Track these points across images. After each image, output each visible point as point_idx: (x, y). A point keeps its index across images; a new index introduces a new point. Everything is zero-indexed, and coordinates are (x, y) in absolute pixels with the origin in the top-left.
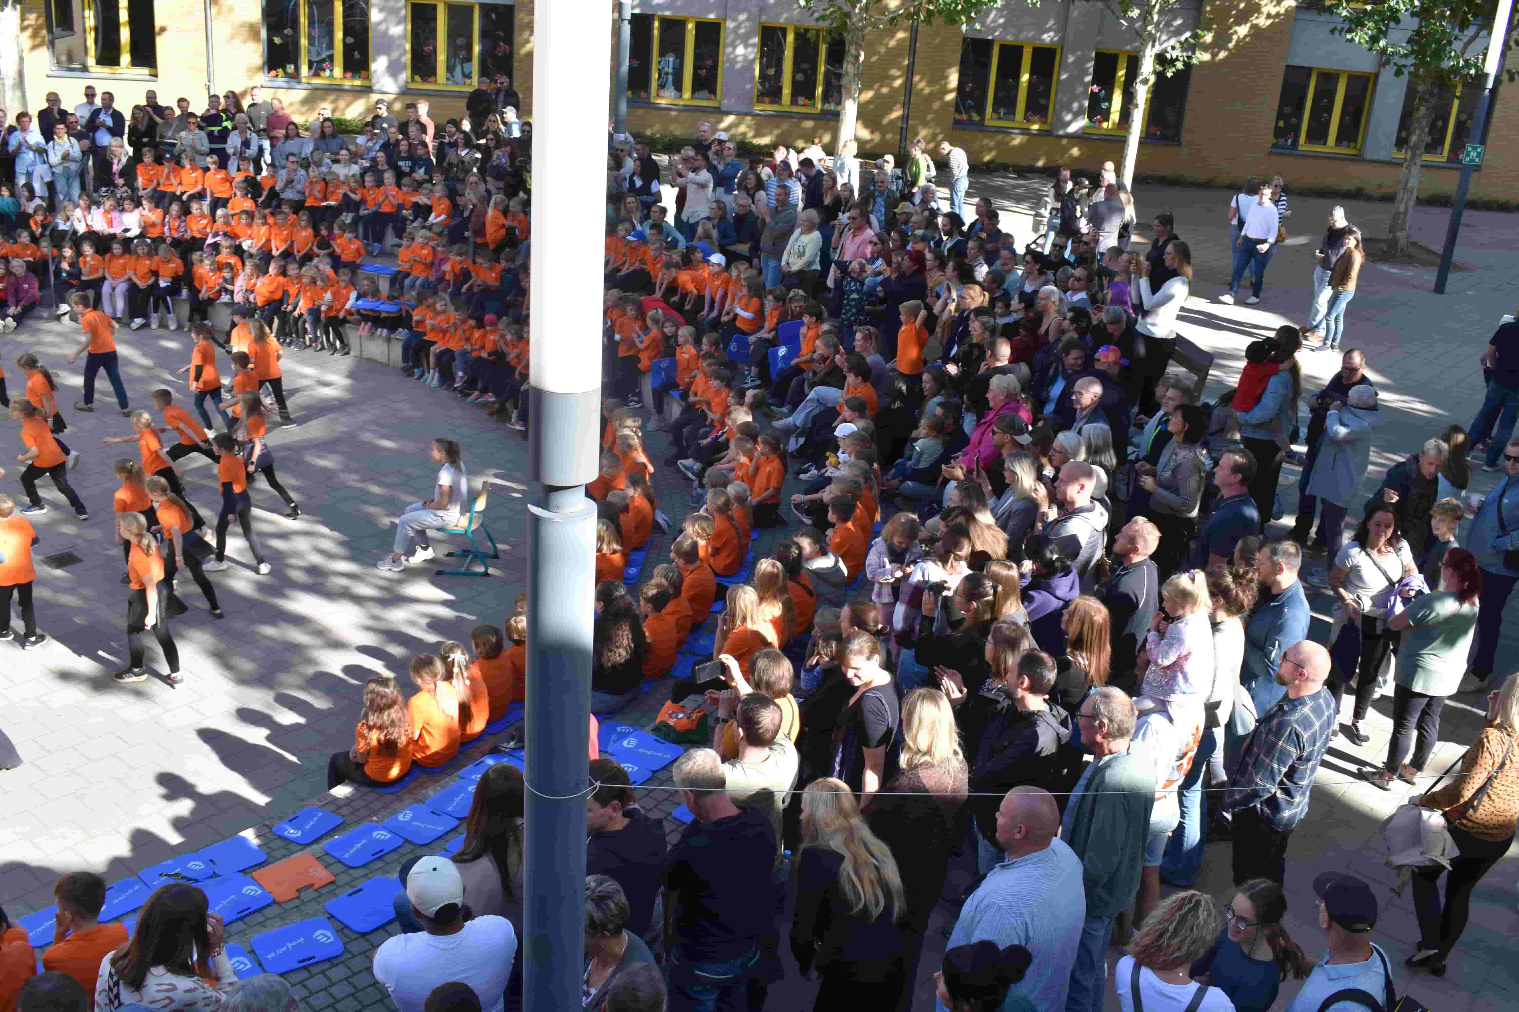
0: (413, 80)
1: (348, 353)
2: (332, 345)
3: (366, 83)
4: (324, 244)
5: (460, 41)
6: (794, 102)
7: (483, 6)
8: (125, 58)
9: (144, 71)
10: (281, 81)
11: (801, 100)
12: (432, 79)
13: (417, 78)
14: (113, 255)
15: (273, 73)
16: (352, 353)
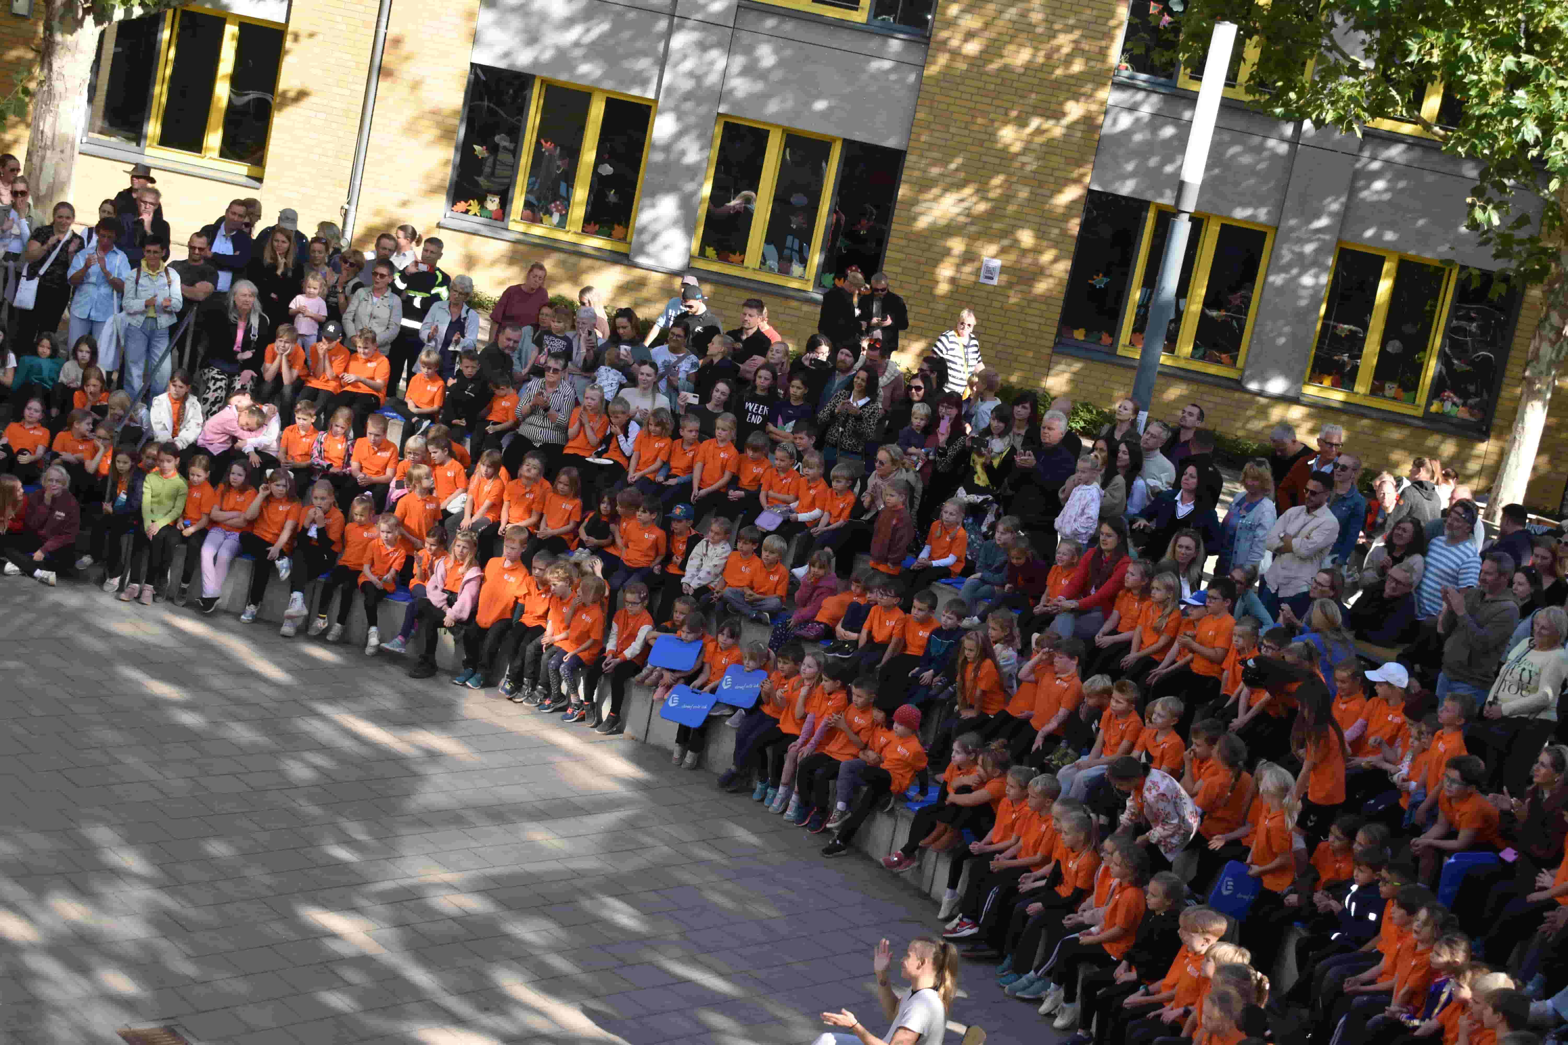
0: (702, 253)
1: (620, 731)
2: (596, 708)
3: (621, 248)
4: (599, 528)
5: (798, 199)
6: (1376, 391)
7: (848, 144)
8: (214, 139)
9: (241, 169)
10: (473, 221)
11: (1391, 389)
12: (736, 257)
13: (710, 252)
14: (229, 486)
15: (462, 205)
16: (628, 730)
